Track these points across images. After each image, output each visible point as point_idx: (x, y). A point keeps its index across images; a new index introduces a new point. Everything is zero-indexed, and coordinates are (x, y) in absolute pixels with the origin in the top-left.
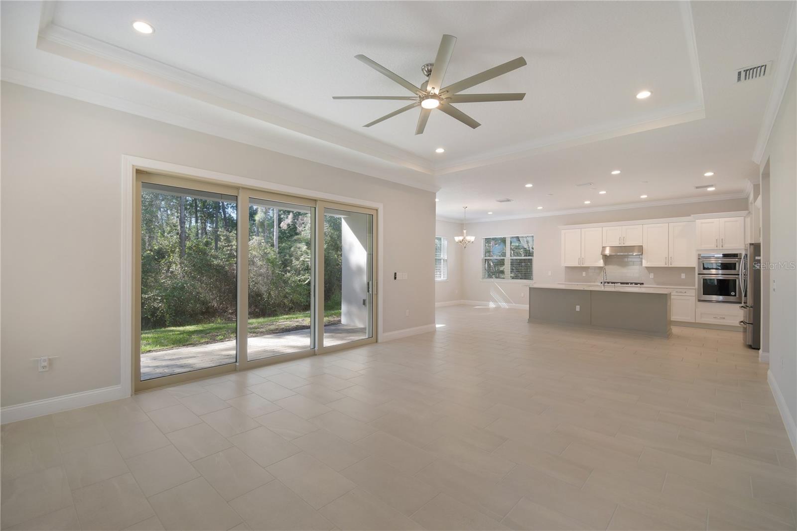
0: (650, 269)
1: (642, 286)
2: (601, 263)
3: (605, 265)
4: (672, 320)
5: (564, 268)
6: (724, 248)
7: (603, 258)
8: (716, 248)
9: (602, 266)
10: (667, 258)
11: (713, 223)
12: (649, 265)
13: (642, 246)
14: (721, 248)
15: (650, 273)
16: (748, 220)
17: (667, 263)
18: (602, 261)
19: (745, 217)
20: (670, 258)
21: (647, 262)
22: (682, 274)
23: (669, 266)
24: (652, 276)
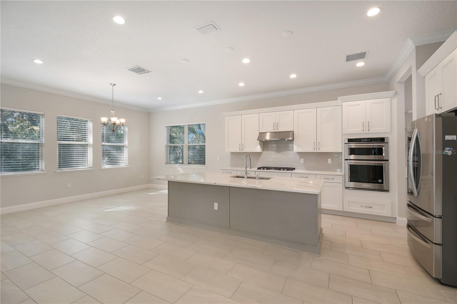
0: (301, 154)
1: (293, 171)
2: (258, 149)
3: (263, 150)
4: (322, 208)
5: (230, 153)
6: (370, 132)
7: (260, 144)
8: (362, 132)
9: (259, 151)
10: (316, 143)
11: (359, 105)
12: (300, 150)
13: (293, 131)
14: (367, 132)
15: (300, 159)
16: (395, 101)
17: (315, 148)
18: (259, 146)
19: (391, 98)
20: (318, 143)
21: (298, 148)
22: (329, 159)
23: (317, 152)
24: (302, 161)
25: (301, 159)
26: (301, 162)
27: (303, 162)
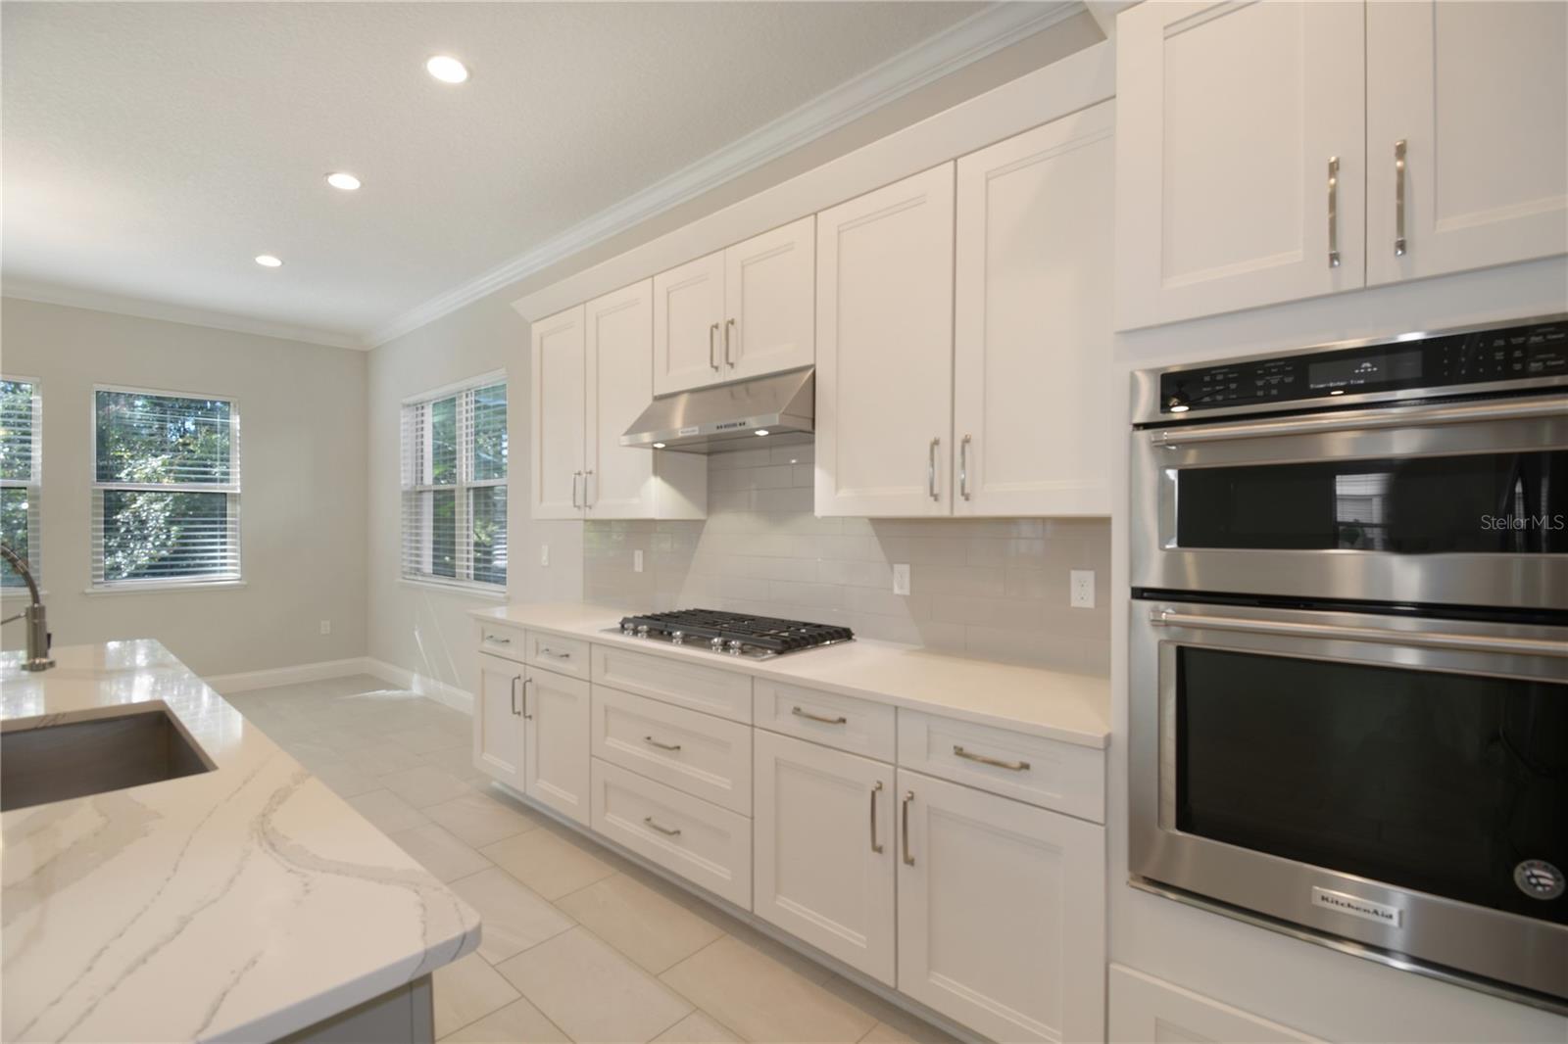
2: (649, 498)
10: (945, 449)
13: (813, 368)
20: (958, 444)
21: (837, 488)
22: (1075, 575)
23: (957, 514)
24: (901, 582)
25: (897, 567)
26: (897, 591)
27: (907, 592)
